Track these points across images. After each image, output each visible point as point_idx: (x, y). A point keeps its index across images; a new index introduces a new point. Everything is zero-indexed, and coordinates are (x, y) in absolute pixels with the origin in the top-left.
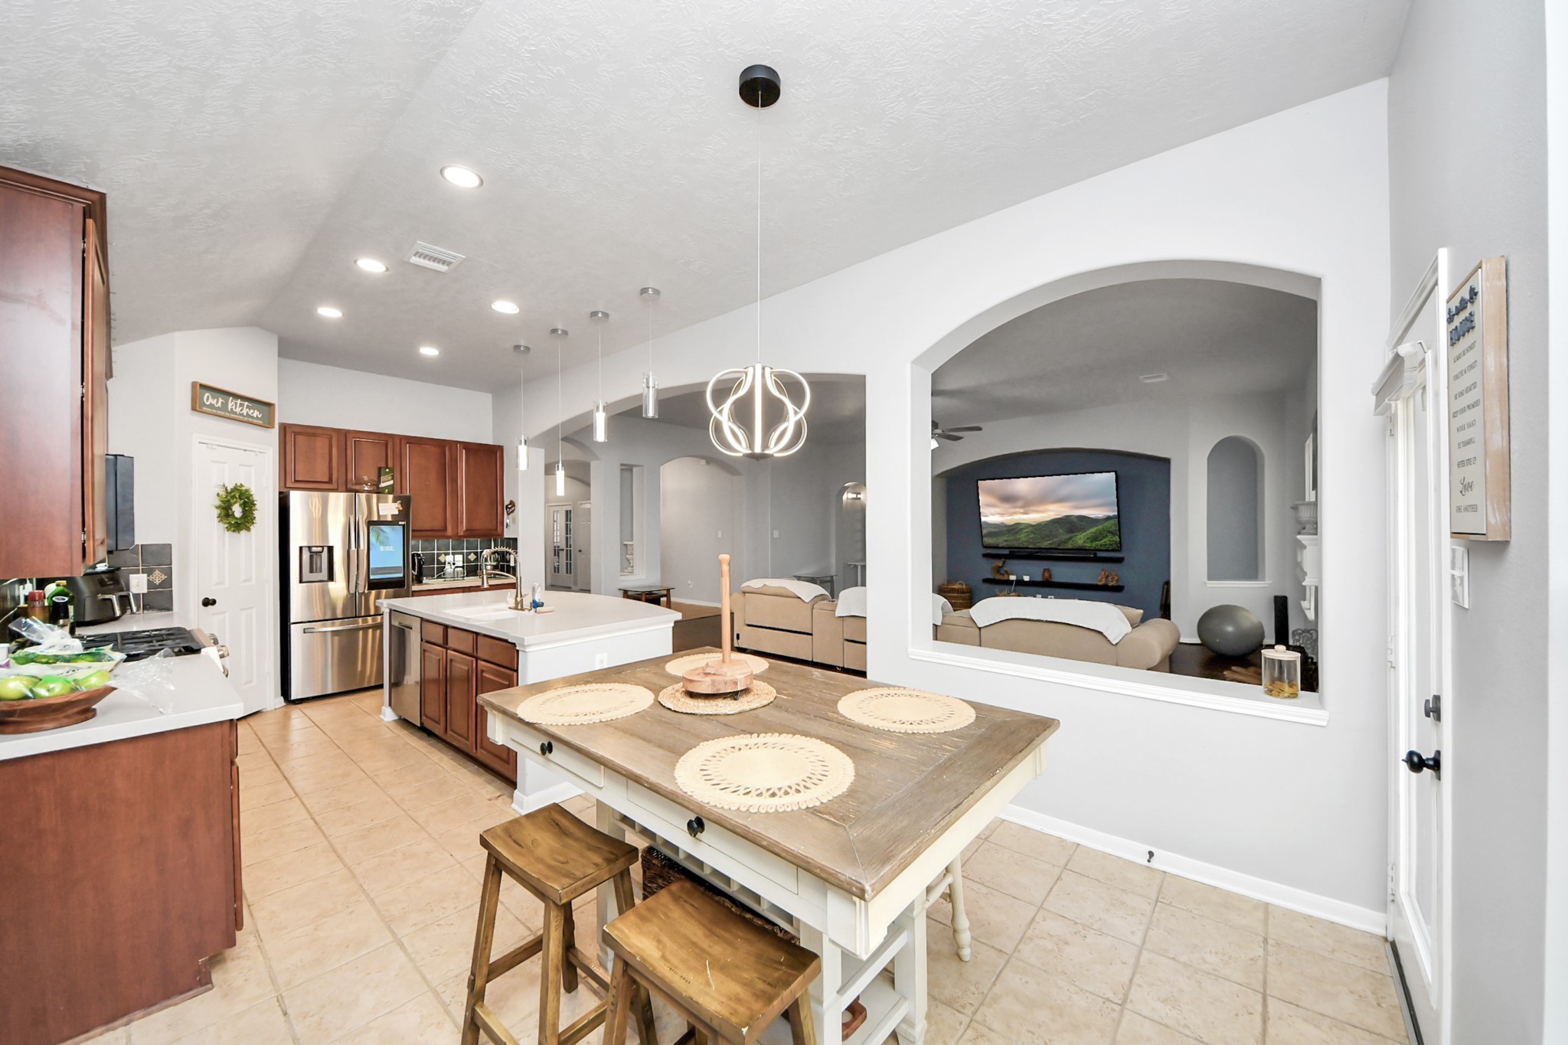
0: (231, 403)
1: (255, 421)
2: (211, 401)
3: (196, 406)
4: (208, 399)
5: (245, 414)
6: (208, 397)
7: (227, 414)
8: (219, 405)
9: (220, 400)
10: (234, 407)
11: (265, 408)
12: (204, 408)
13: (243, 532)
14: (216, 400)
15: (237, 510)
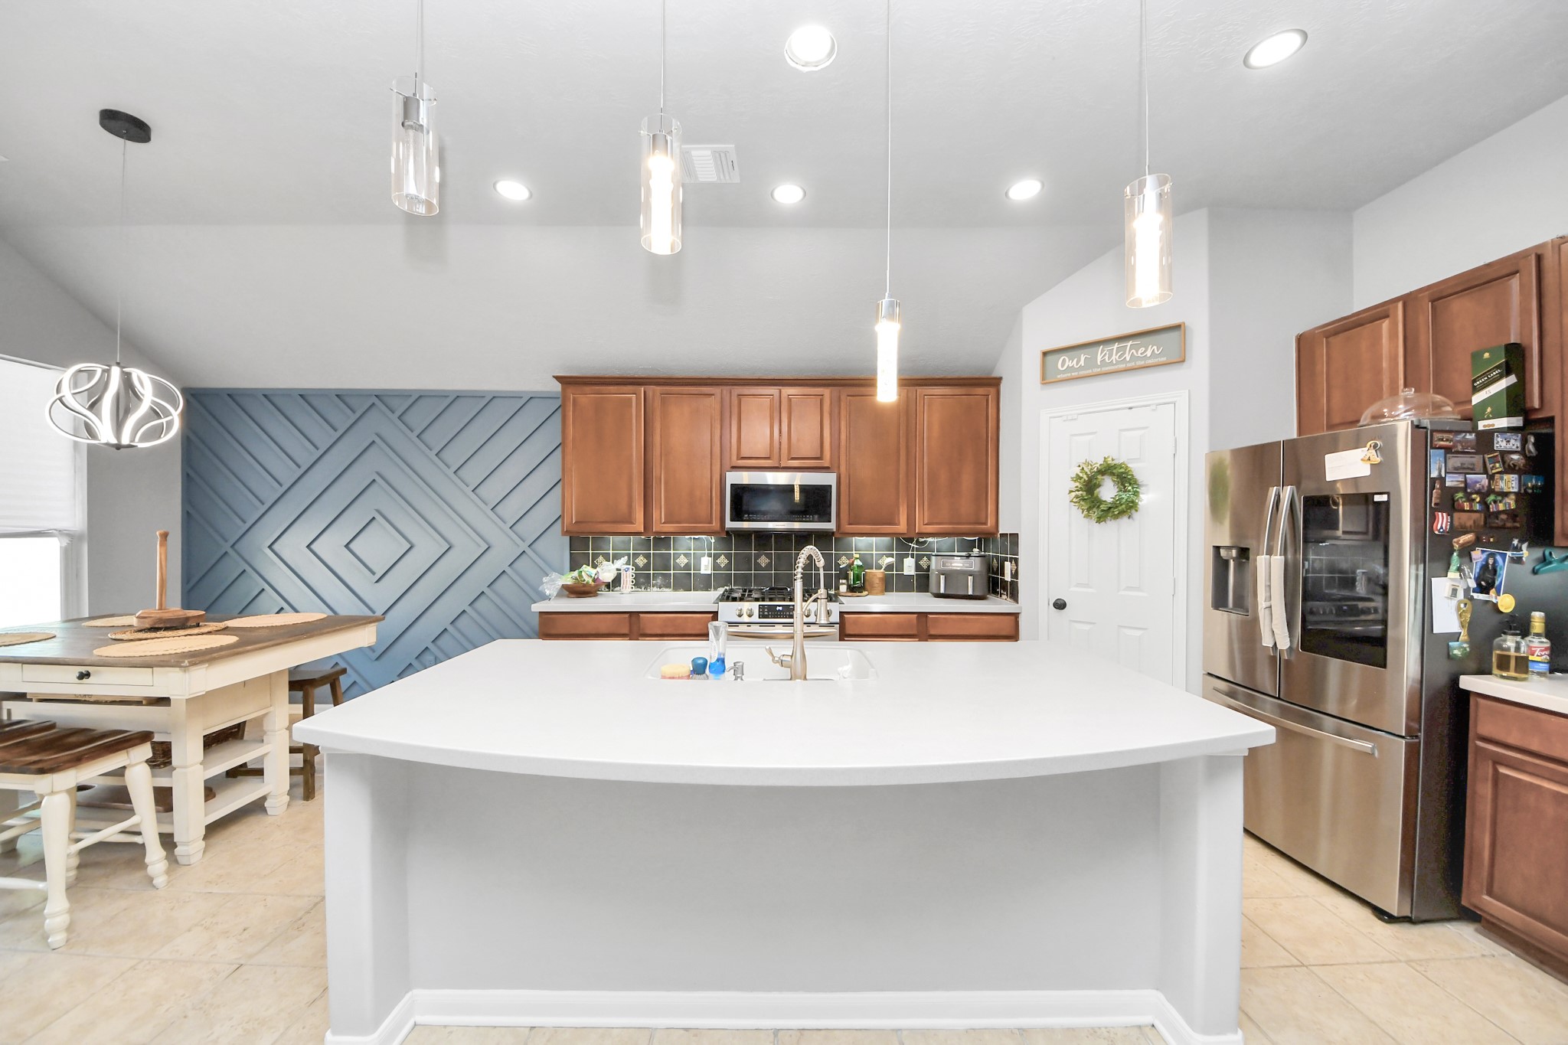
0: (1100, 353)
1: (1150, 362)
2: (1068, 363)
3: (1046, 379)
4: (1064, 362)
5: (1128, 359)
6: (1064, 360)
7: (1097, 370)
8: (1082, 363)
9: (1083, 358)
10: (1107, 357)
11: (1174, 335)
12: (1059, 376)
13: (1124, 520)
14: (1076, 360)
15: (1108, 491)
